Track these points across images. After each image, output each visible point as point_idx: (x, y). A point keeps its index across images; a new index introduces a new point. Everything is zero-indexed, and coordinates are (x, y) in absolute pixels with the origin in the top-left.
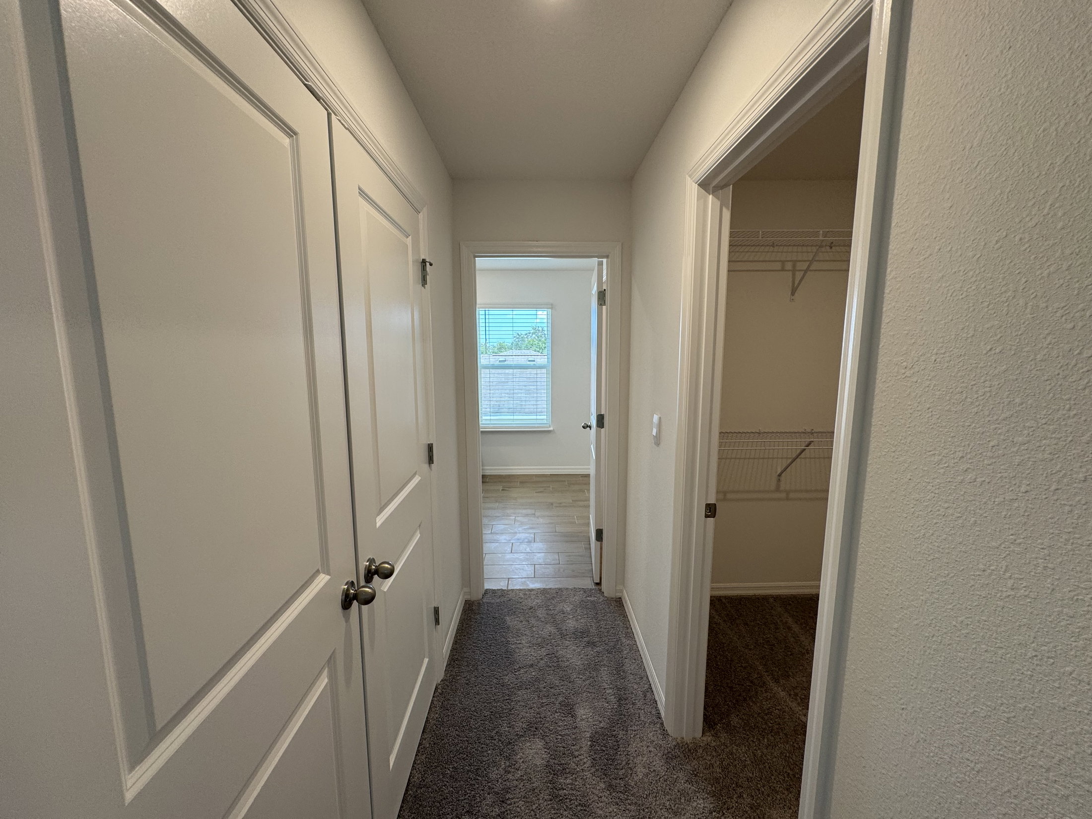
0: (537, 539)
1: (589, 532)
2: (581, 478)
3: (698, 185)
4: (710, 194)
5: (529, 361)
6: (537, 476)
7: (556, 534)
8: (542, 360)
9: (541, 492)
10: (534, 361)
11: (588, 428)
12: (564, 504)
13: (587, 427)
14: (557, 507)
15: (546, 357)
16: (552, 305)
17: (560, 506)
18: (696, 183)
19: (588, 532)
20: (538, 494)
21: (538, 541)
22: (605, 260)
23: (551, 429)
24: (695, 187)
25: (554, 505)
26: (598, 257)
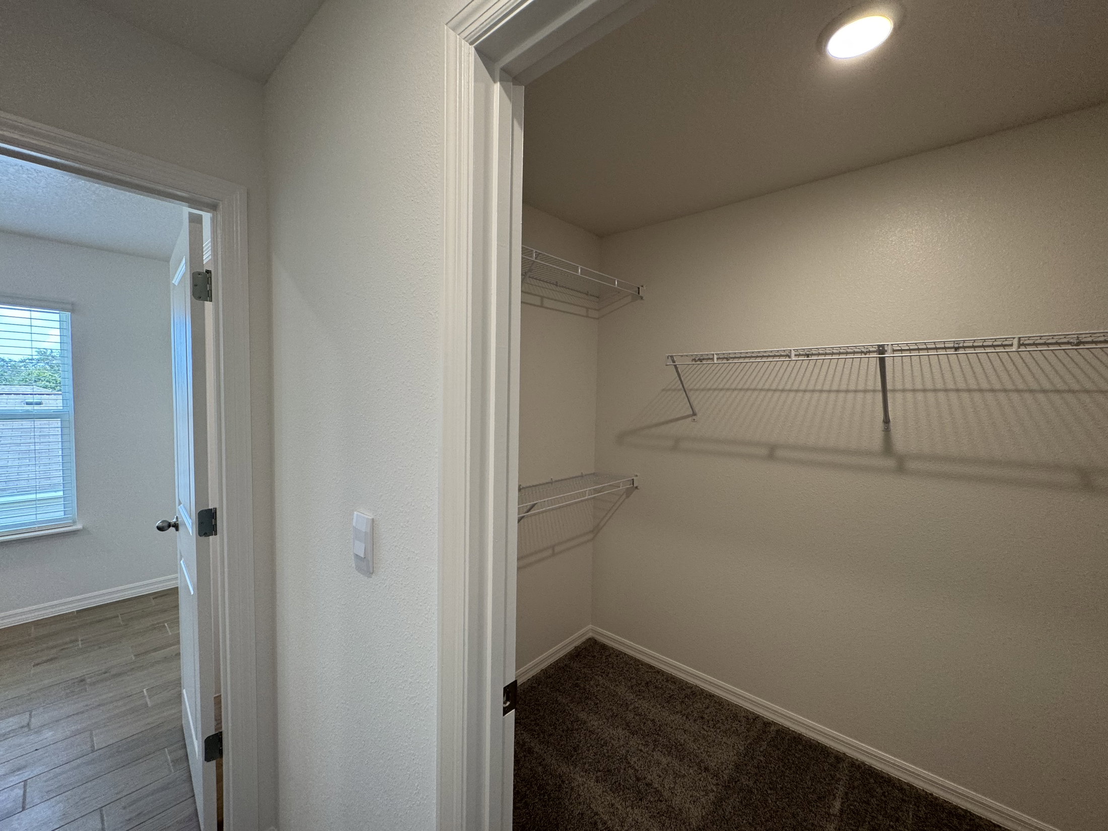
0: (34, 795)
1: (180, 718)
2: (153, 602)
3: (476, 49)
4: (495, 82)
5: (28, 404)
6: (37, 624)
7: (96, 754)
8: (54, 403)
9: (51, 659)
10: (40, 404)
11: (172, 529)
12: (114, 671)
13: (169, 525)
14: (94, 684)
15: (60, 397)
16: (73, 304)
17: (106, 680)
18: (471, 44)
19: (179, 716)
20: (39, 669)
21: (37, 801)
22: (207, 217)
23: (79, 526)
24: (469, 54)
25: (88, 681)
26: (192, 202)
